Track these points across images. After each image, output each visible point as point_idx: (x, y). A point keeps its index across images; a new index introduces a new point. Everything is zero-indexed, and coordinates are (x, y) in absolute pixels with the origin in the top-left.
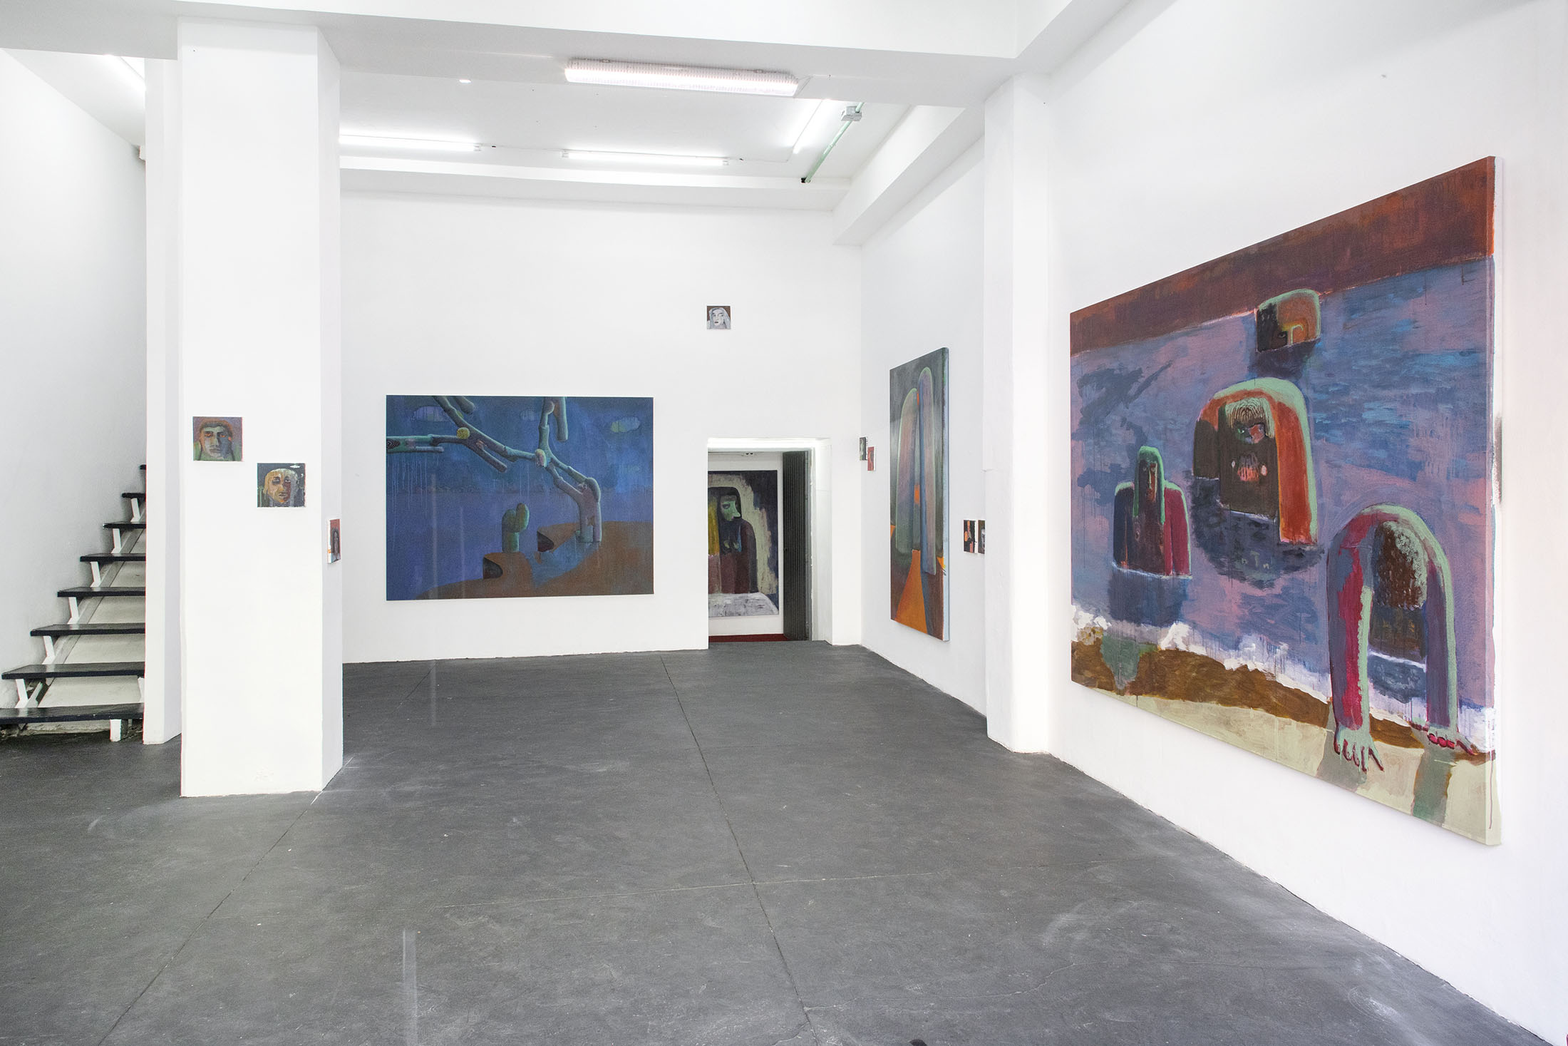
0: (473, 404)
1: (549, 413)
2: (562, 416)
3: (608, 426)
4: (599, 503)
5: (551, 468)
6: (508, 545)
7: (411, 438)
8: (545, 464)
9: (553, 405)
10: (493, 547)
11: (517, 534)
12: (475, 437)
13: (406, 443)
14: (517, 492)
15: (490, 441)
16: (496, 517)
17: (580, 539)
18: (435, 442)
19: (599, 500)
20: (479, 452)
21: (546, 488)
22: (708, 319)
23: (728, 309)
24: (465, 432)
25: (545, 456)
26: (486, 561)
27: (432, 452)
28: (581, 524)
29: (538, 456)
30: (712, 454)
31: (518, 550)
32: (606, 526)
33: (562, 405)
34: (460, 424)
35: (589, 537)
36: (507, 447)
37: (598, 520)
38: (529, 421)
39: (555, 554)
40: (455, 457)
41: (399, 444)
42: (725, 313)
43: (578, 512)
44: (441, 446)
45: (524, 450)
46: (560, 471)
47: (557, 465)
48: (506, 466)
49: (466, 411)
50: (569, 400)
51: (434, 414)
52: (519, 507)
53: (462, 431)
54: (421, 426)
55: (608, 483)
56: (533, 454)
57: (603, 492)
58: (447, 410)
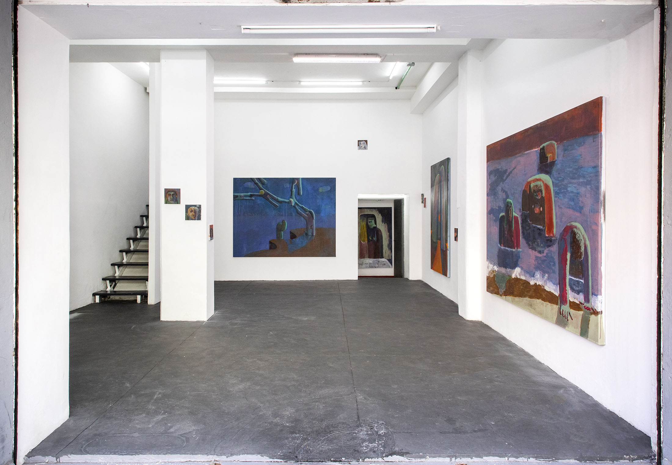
0: (265, 181)
1: (295, 184)
2: (300, 185)
3: (318, 190)
4: (314, 220)
5: (295, 206)
6: (279, 236)
7: (242, 194)
8: (293, 205)
9: (296, 181)
10: (273, 237)
11: (282, 232)
12: (266, 194)
13: (241, 196)
14: (282, 215)
15: (272, 195)
16: (274, 225)
17: (307, 234)
18: (251, 196)
19: (314, 219)
20: (268, 200)
21: (294, 214)
22: (358, 146)
23: (366, 141)
24: (263, 192)
25: (293, 201)
26: (270, 242)
27: (250, 199)
28: (307, 228)
29: (290, 201)
30: (360, 200)
31: (282, 238)
32: (317, 230)
33: (300, 181)
34: (261, 189)
35: (310, 234)
36: (279, 198)
37: (314, 227)
38: (287, 187)
39: (297, 240)
40: (259, 202)
41: (238, 197)
42: (365, 143)
43: (306, 223)
44: (253, 197)
45: (285, 199)
46: (299, 207)
47: (298, 205)
48: (278, 205)
49: (263, 184)
50: (303, 179)
51: (250, 185)
52: (283, 222)
53: (262, 191)
54: (246, 190)
55: (318, 212)
56: (288, 201)
57: (316, 215)
58: (256, 184)
